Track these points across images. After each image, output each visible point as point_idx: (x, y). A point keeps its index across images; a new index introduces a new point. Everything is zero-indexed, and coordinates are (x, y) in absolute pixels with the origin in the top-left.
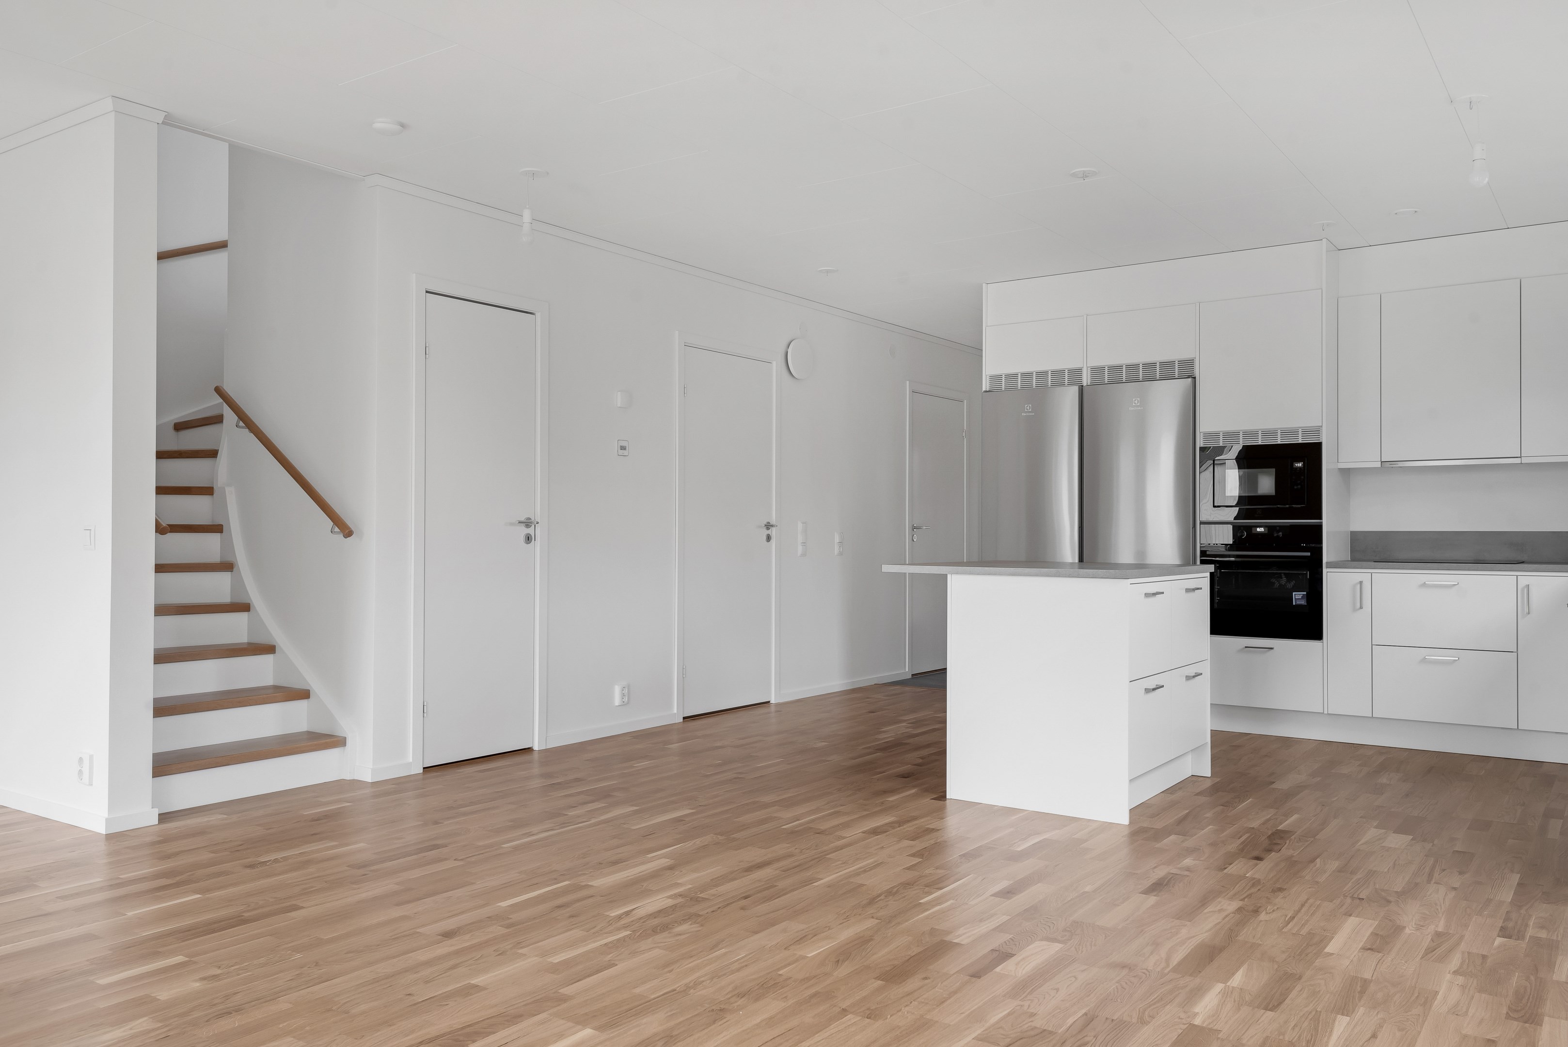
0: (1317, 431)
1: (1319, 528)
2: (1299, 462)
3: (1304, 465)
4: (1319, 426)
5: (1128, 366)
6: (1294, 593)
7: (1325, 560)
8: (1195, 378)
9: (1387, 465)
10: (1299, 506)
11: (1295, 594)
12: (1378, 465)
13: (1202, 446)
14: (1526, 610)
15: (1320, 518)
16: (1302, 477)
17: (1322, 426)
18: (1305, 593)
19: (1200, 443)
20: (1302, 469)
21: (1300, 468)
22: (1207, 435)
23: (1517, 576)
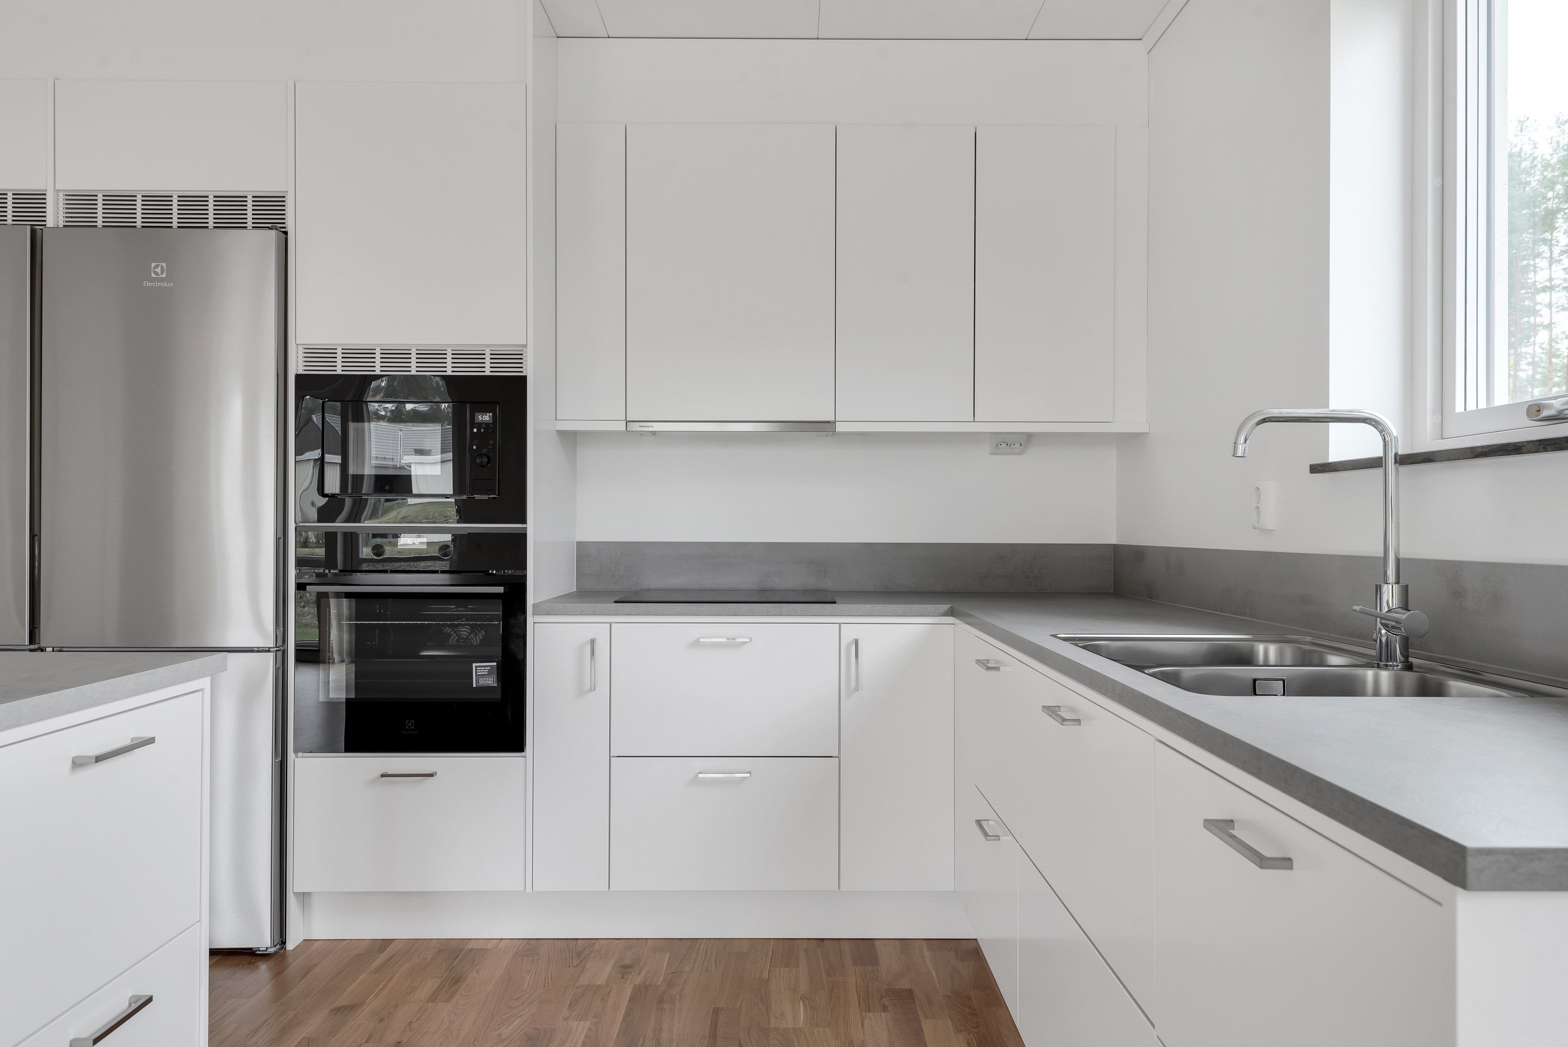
0: (518, 357)
1: (521, 538)
2: (484, 411)
3: (494, 417)
4: (522, 346)
5: (148, 199)
6: (474, 665)
7: (531, 600)
8: (286, 233)
9: (635, 427)
10: (485, 497)
11: (476, 667)
12: (621, 427)
13: (301, 372)
14: (853, 684)
15: (523, 520)
16: (491, 442)
17: (526, 346)
18: (495, 664)
19: (297, 366)
20: (491, 426)
21: (487, 424)
22: (312, 353)
23: (840, 624)
